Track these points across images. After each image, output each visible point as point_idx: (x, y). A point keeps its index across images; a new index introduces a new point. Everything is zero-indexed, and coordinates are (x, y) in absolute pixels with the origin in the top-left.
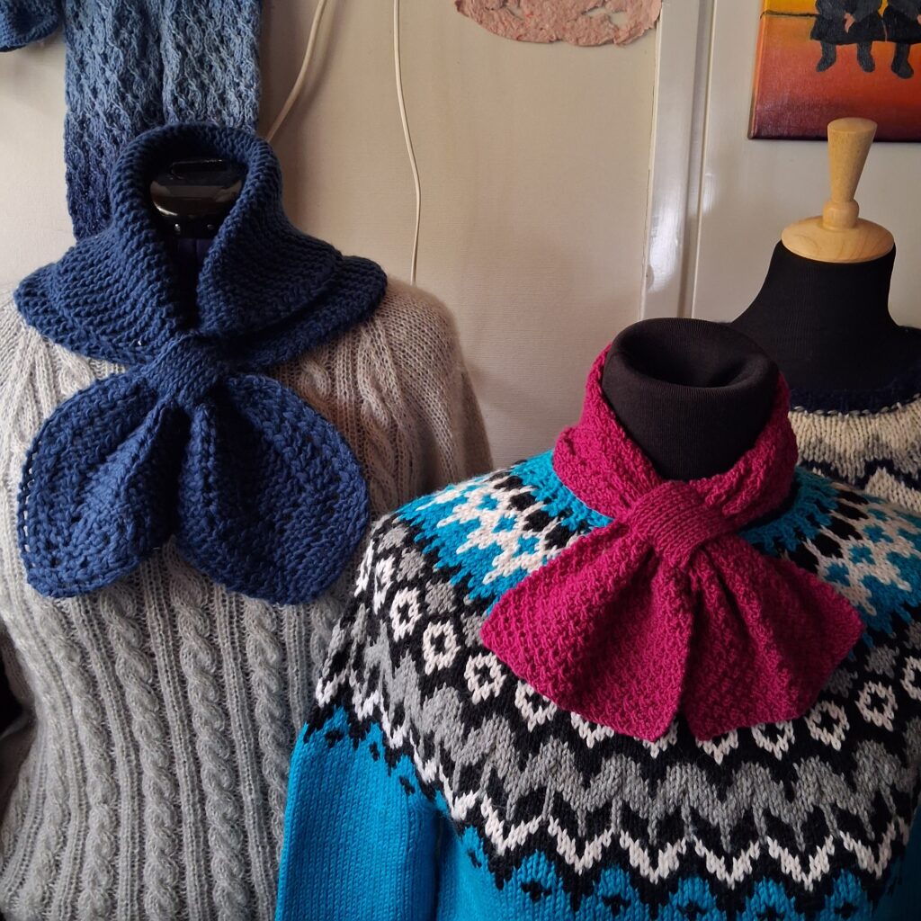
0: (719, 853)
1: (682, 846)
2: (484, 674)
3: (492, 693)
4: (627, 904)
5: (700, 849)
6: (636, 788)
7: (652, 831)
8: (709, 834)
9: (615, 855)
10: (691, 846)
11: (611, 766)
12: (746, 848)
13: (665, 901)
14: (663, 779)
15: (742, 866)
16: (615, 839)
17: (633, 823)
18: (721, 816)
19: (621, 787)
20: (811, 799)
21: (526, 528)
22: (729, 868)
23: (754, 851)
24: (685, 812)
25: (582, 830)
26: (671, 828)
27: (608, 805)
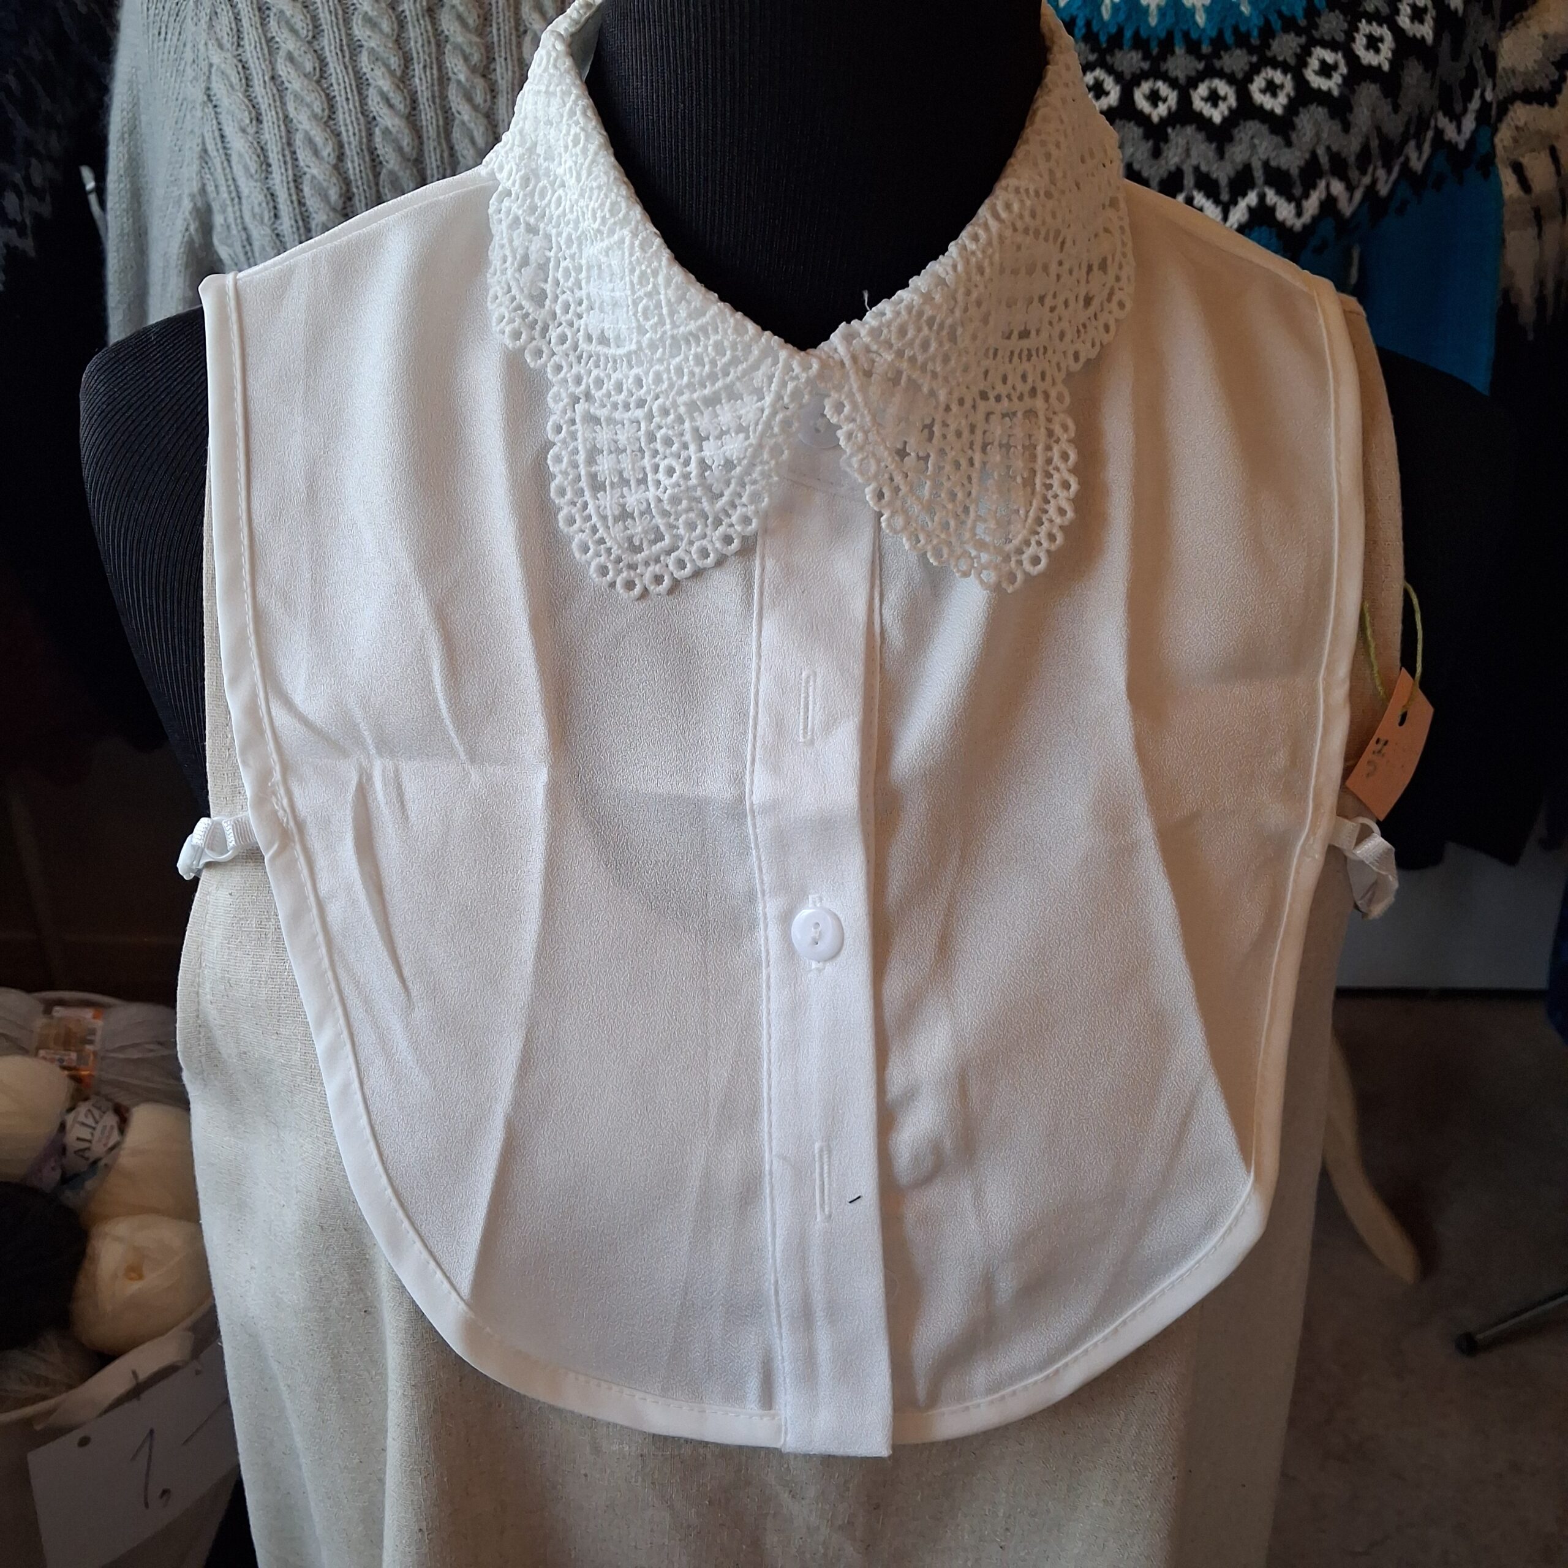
20: (1176, 159)
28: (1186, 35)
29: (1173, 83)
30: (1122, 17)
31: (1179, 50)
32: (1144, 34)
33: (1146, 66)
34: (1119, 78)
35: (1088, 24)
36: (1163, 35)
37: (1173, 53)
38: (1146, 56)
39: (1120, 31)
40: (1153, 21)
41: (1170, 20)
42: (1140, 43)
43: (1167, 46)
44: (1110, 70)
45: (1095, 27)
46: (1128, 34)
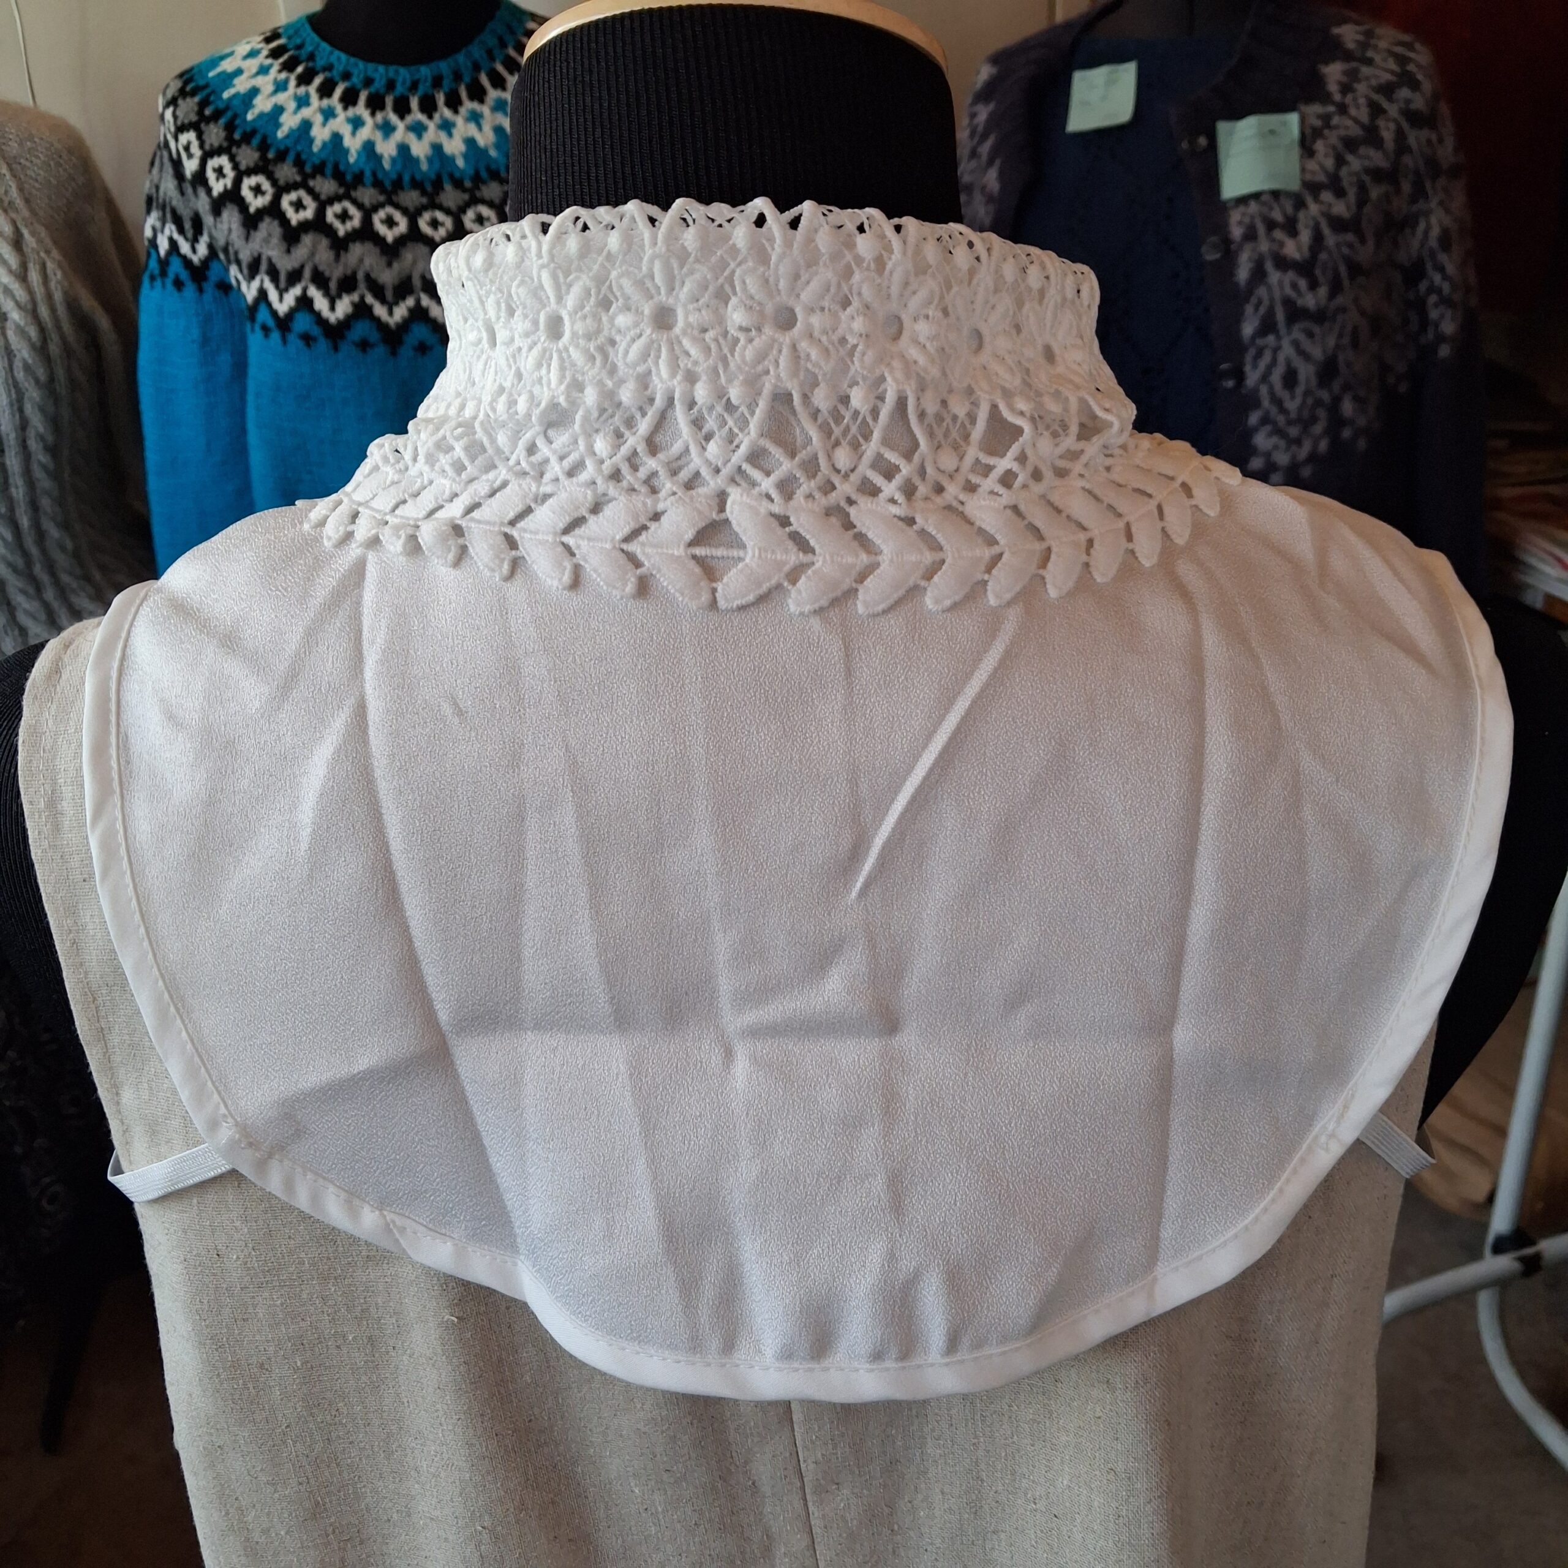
0: (383, 300)
1: (355, 297)
2: (219, 172)
3: (225, 186)
4: (315, 339)
5: (369, 299)
6: (324, 255)
7: (333, 285)
8: (378, 291)
9: (305, 302)
10: (362, 298)
11: (307, 239)
12: (404, 298)
13: (342, 337)
14: (346, 250)
15: (400, 312)
16: (305, 290)
17: (320, 280)
18: (387, 277)
19: (313, 254)
21: (267, 57)
22: (391, 313)
23: (410, 302)
24: (360, 276)
25: (283, 284)
26: (348, 284)
27: (302, 267)
28: (451, 176)
29: (447, 212)
30: (399, 167)
31: (448, 187)
32: (418, 177)
33: (424, 200)
34: (405, 211)
35: (374, 174)
36: (433, 176)
37: (443, 189)
38: (424, 193)
39: (400, 178)
40: (424, 167)
41: (437, 166)
42: (417, 184)
43: (438, 185)
44: (397, 206)
45: (380, 176)
46: (406, 178)
